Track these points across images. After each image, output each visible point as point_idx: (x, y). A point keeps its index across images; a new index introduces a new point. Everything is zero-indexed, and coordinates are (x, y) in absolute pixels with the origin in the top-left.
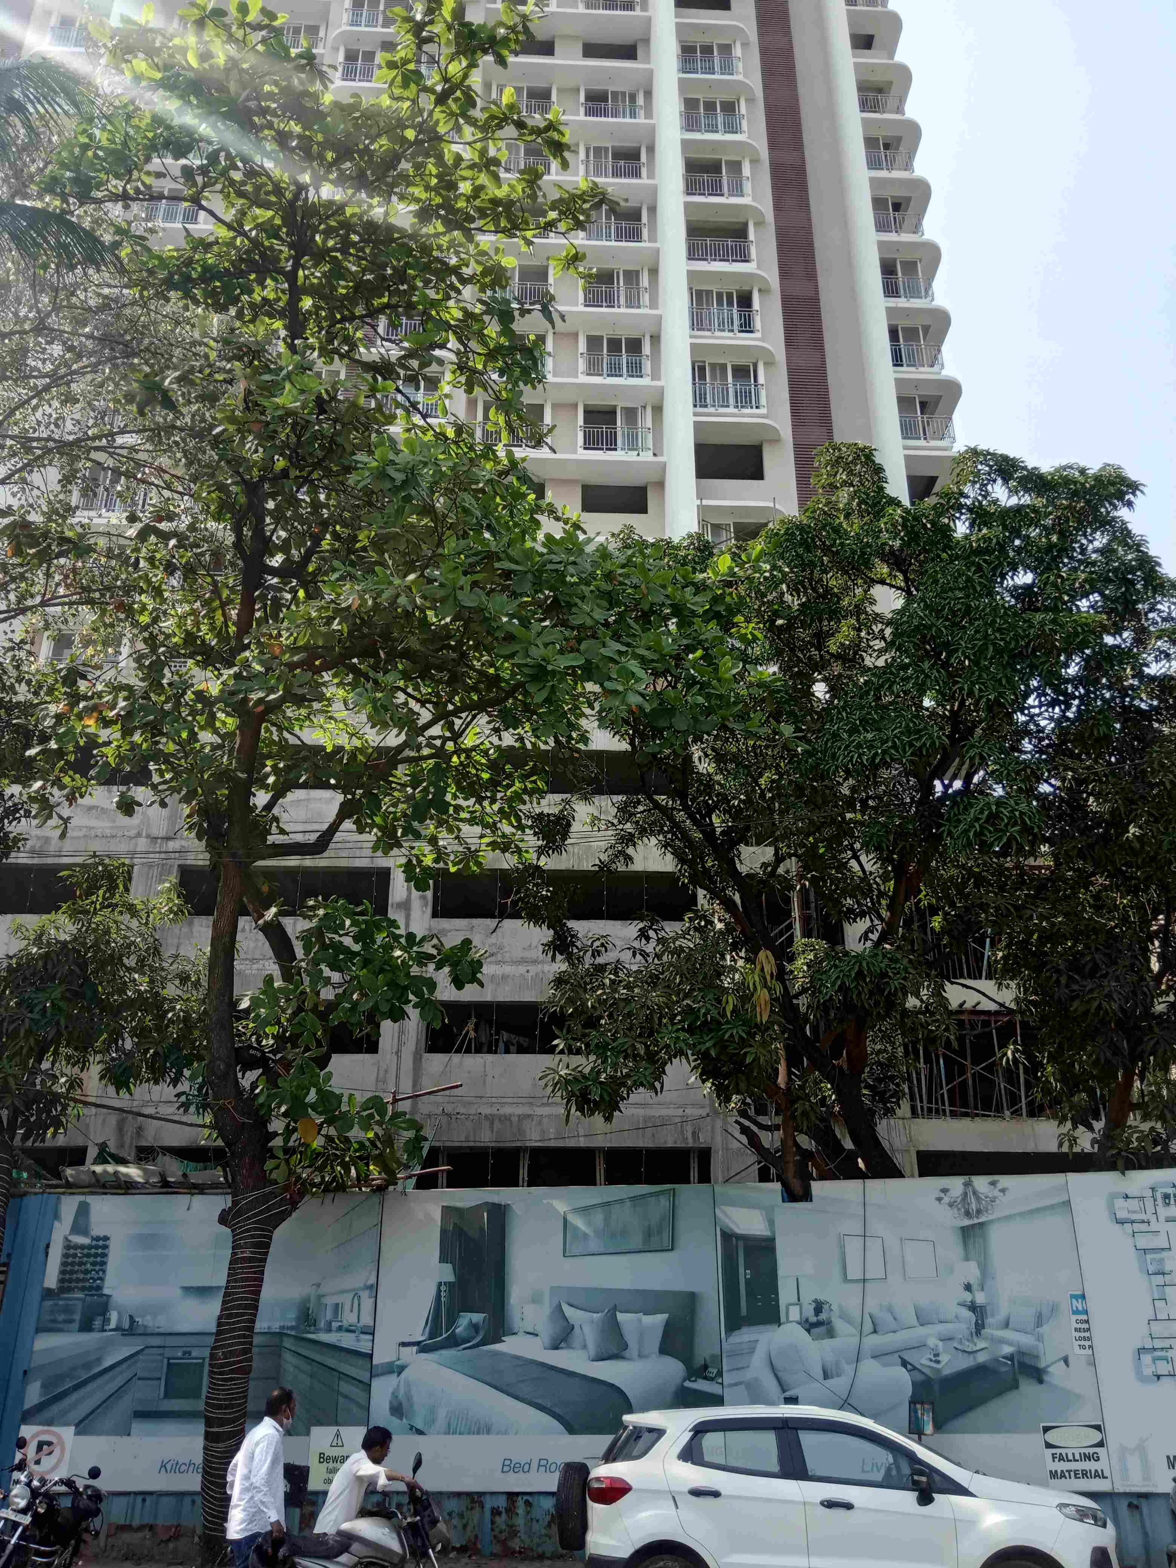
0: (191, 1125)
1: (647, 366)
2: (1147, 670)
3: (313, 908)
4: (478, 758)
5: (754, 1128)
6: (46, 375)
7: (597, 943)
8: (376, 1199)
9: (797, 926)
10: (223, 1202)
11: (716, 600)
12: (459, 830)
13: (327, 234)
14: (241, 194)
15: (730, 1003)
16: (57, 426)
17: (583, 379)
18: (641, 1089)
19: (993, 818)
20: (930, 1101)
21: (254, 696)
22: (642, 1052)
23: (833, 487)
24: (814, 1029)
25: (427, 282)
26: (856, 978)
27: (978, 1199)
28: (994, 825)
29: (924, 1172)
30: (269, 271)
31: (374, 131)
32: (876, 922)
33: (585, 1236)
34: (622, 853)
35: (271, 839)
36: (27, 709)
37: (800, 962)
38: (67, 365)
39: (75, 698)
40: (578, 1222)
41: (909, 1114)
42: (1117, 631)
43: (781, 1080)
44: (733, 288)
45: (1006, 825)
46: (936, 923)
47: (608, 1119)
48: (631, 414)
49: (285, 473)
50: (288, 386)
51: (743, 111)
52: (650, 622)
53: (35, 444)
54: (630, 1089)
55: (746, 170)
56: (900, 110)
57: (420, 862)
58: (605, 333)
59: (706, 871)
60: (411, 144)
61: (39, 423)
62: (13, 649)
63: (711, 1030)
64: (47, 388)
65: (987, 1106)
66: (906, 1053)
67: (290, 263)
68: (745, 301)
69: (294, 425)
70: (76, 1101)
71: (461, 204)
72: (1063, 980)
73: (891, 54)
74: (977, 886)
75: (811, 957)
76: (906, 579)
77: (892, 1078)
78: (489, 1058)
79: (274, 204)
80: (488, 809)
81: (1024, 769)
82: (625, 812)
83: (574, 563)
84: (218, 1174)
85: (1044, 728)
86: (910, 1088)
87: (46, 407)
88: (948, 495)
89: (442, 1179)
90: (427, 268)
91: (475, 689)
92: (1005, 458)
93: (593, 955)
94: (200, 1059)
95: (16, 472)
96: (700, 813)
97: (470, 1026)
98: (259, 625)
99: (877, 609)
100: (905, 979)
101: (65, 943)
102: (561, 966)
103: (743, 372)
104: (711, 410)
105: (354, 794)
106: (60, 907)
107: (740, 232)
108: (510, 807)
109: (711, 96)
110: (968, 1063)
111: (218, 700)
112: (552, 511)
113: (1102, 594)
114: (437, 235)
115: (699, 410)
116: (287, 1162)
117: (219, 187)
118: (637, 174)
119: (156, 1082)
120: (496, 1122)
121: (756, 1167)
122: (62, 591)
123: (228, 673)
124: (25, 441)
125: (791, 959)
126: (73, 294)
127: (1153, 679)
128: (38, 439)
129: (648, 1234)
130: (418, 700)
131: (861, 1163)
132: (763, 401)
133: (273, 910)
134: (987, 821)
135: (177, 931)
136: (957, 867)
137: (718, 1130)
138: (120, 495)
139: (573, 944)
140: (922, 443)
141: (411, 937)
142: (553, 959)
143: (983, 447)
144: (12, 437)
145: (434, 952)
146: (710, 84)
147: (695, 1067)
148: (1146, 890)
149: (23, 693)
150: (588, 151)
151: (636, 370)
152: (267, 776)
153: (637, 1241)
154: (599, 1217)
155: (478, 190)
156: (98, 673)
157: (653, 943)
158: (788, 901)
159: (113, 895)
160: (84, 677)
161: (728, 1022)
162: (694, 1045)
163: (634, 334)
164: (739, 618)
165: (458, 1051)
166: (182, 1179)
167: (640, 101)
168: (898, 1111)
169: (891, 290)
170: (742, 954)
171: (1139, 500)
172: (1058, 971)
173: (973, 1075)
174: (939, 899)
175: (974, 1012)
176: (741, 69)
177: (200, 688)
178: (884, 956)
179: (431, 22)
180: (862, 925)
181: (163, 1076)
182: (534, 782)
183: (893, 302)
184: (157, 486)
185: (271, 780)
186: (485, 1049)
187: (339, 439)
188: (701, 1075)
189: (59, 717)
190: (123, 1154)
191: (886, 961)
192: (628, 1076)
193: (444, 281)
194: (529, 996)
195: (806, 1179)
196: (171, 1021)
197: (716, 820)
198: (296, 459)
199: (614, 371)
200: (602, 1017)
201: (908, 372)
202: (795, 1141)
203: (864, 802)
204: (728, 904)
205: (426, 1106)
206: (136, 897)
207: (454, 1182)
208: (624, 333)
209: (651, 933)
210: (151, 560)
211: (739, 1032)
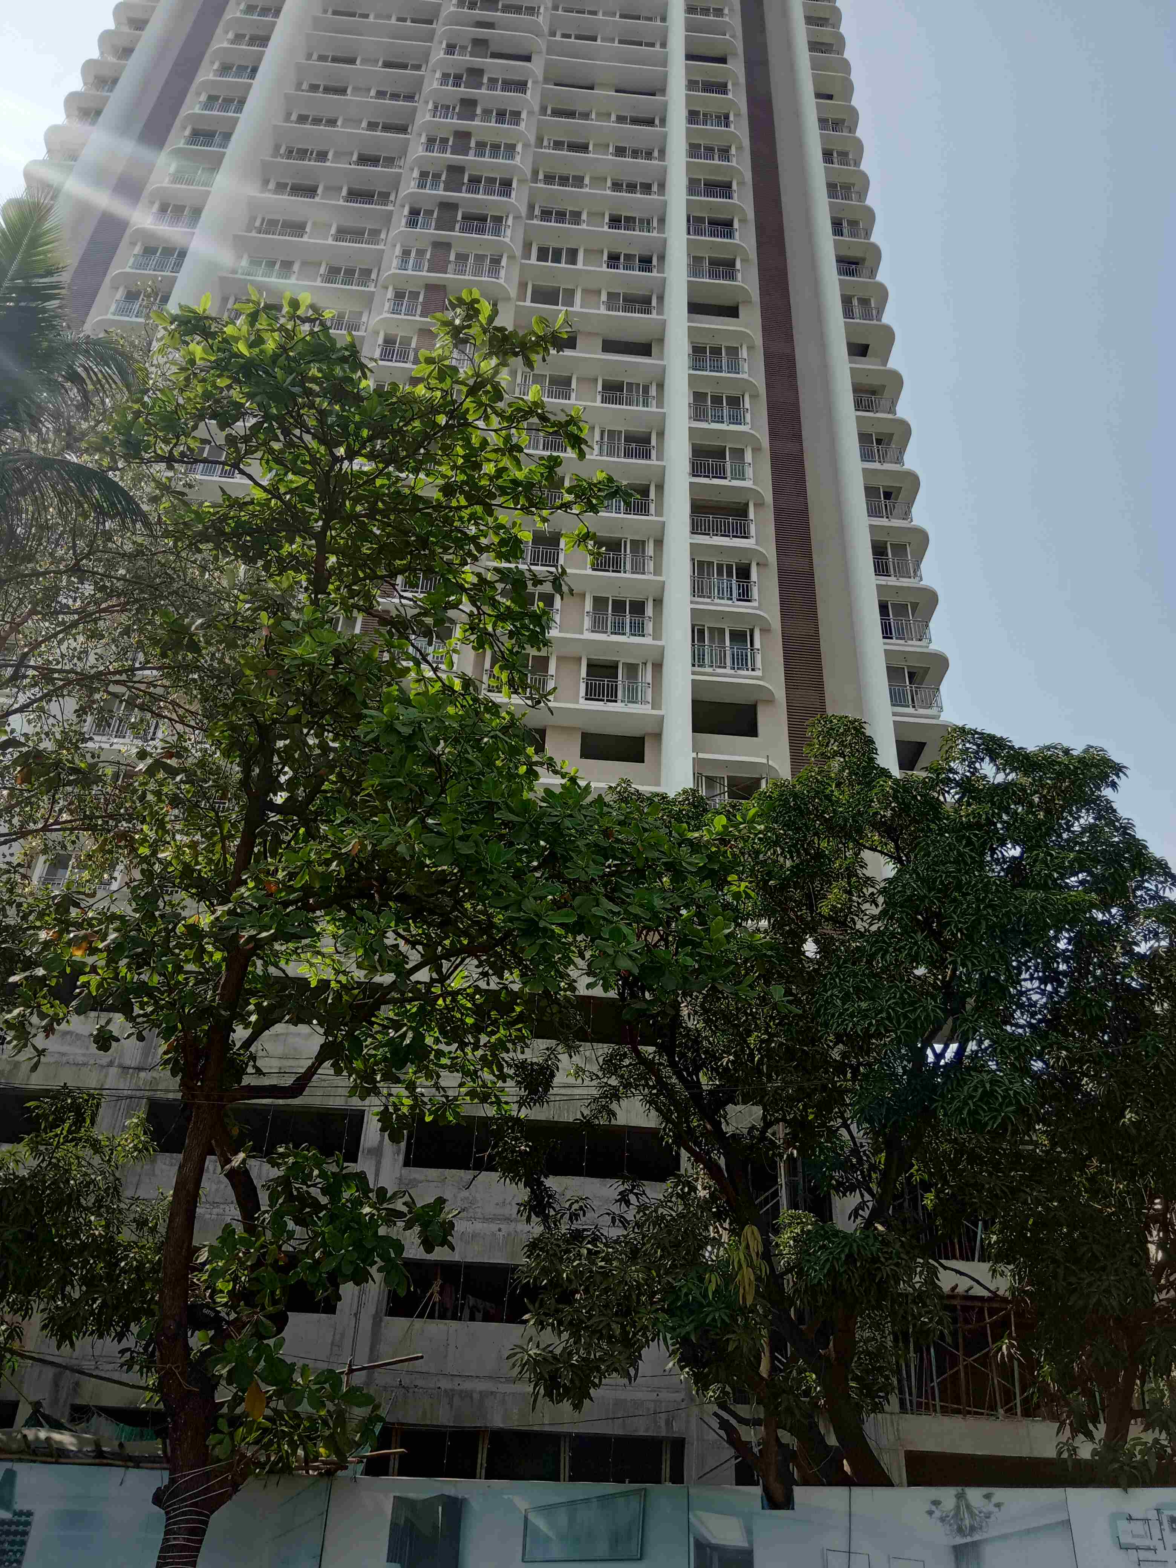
0: (133, 1386)
1: (649, 627)
2: (1137, 949)
3: (282, 1156)
4: (464, 1002)
5: (733, 1421)
6: (75, 612)
7: (575, 1206)
8: (324, 1483)
9: (783, 1193)
10: (158, 1478)
11: (711, 857)
12: (439, 1077)
13: (356, 501)
14: (279, 461)
15: (713, 1282)
16: (79, 659)
17: (588, 635)
18: (615, 1374)
19: (988, 1096)
20: (919, 1396)
21: (245, 934)
22: (618, 1332)
23: (825, 757)
24: (800, 1314)
25: (446, 549)
26: (846, 1262)
27: (972, 1514)
28: (987, 1103)
29: (913, 1481)
30: (299, 531)
31: (409, 414)
32: (867, 1197)
33: (548, 1539)
34: (605, 1108)
35: (246, 1081)
36: (14, 932)
37: (786, 1235)
38: (97, 603)
39: (65, 925)
40: (539, 1522)
41: (897, 1408)
42: (1105, 907)
43: (764, 1369)
44: (733, 561)
45: (1001, 1105)
46: (929, 1200)
47: (577, 1406)
48: (632, 669)
49: (297, 719)
50: (307, 639)
51: (747, 406)
52: (644, 877)
53: (56, 675)
54: (602, 1375)
55: (748, 457)
56: (892, 410)
57: (397, 1109)
58: (610, 594)
59: (691, 1131)
60: (441, 428)
61: (63, 656)
62: (8, 872)
63: (692, 1312)
64: (74, 624)
65: (979, 1404)
66: (896, 1340)
67: (320, 523)
68: (744, 573)
69: (310, 674)
70: (13, 1352)
71: (484, 482)
72: (1061, 1271)
73: (885, 361)
74: (970, 1161)
75: (798, 1231)
76: (897, 848)
77: (880, 1369)
78: (454, 1324)
79: (309, 472)
80: (470, 1056)
81: (1018, 1048)
82: (610, 1066)
83: (571, 816)
84: (157, 1447)
85: (1036, 1002)
86: (900, 1381)
87: (71, 641)
88: (938, 771)
89: (394, 1464)
90: (447, 536)
91: (465, 933)
92: (992, 738)
93: (571, 1219)
94: (150, 1313)
95: (35, 701)
96: (687, 1070)
97: (436, 1287)
98: (257, 861)
99: (868, 873)
100: (897, 1265)
101: (23, 1179)
102: (537, 1229)
103: (740, 637)
104: (708, 670)
105: (336, 1037)
106: (22, 1139)
107: (741, 511)
108: (494, 1055)
109: (717, 391)
110: (960, 1354)
111: (210, 935)
112: (550, 764)
113: (1090, 873)
114: (459, 508)
115: (697, 669)
116: (232, 1435)
117: (259, 454)
118: (648, 456)
119: (101, 1336)
120: (456, 1400)
121: (734, 1462)
122: (65, 817)
123: (220, 910)
124: (46, 674)
125: (777, 1231)
126: (110, 539)
127: (1143, 957)
128: (60, 671)
129: (615, 1540)
130: (407, 941)
131: (847, 1467)
132: (759, 664)
133: (242, 1155)
134: (981, 1099)
135: (138, 1169)
136: (949, 1141)
137: (694, 1421)
138: (133, 726)
139: (550, 1205)
140: (910, 710)
141: (382, 1191)
142: (528, 1220)
143: (970, 725)
144: (34, 668)
145: (405, 1209)
146: (718, 381)
147: (674, 1352)
148: (1143, 1175)
149: (12, 918)
150: (602, 433)
151: (638, 629)
152: (250, 1014)
153: (602, 1548)
154: (562, 1518)
155: (500, 472)
156: (91, 901)
157: (633, 1210)
158: (774, 1166)
159: (78, 1130)
160: (77, 905)
161: (709, 1304)
162: (673, 1329)
163: (639, 597)
164: (732, 878)
165: (420, 1316)
166: (117, 1449)
167: (653, 391)
168: (886, 1407)
169: (881, 569)
170: (726, 1225)
171: (1122, 781)
172: (1054, 1261)
173: (966, 1367)
174: (931, 1174)
175: (967, 1297)
176: (746, 369)
177: (190, 921)
178: (876, 1238)
179: (469, 327)
180: (853, 1200)
181: (108, 1330)
182: (520, 1030)
183: (883, 580)
184: (170, 720)
185: (253, 1018)
186: (449, 1314)
187: (352, 690)
188: (679, 1361)
189: (46, 944)
190: (57, 1415)
191: (878, 1245)
192: (601, 1359)
193: (462, 549)
194: (498, 1258)
195: (788, 1484)
196: (123, 1270)
197: (703, 1079)
198: (310, 704)
199: (618, 629)
200: (578, 1292)
201: (896, 644)
202: (777, 1439)
203: (855, 1071)
204: (713, 1169)
205: (382, 1378)
206: (100, 1132)
207: (407, 1469)
208: (629, 596)
209: (632, 1198)
210: (158, 794)
211: (720, 1315)
